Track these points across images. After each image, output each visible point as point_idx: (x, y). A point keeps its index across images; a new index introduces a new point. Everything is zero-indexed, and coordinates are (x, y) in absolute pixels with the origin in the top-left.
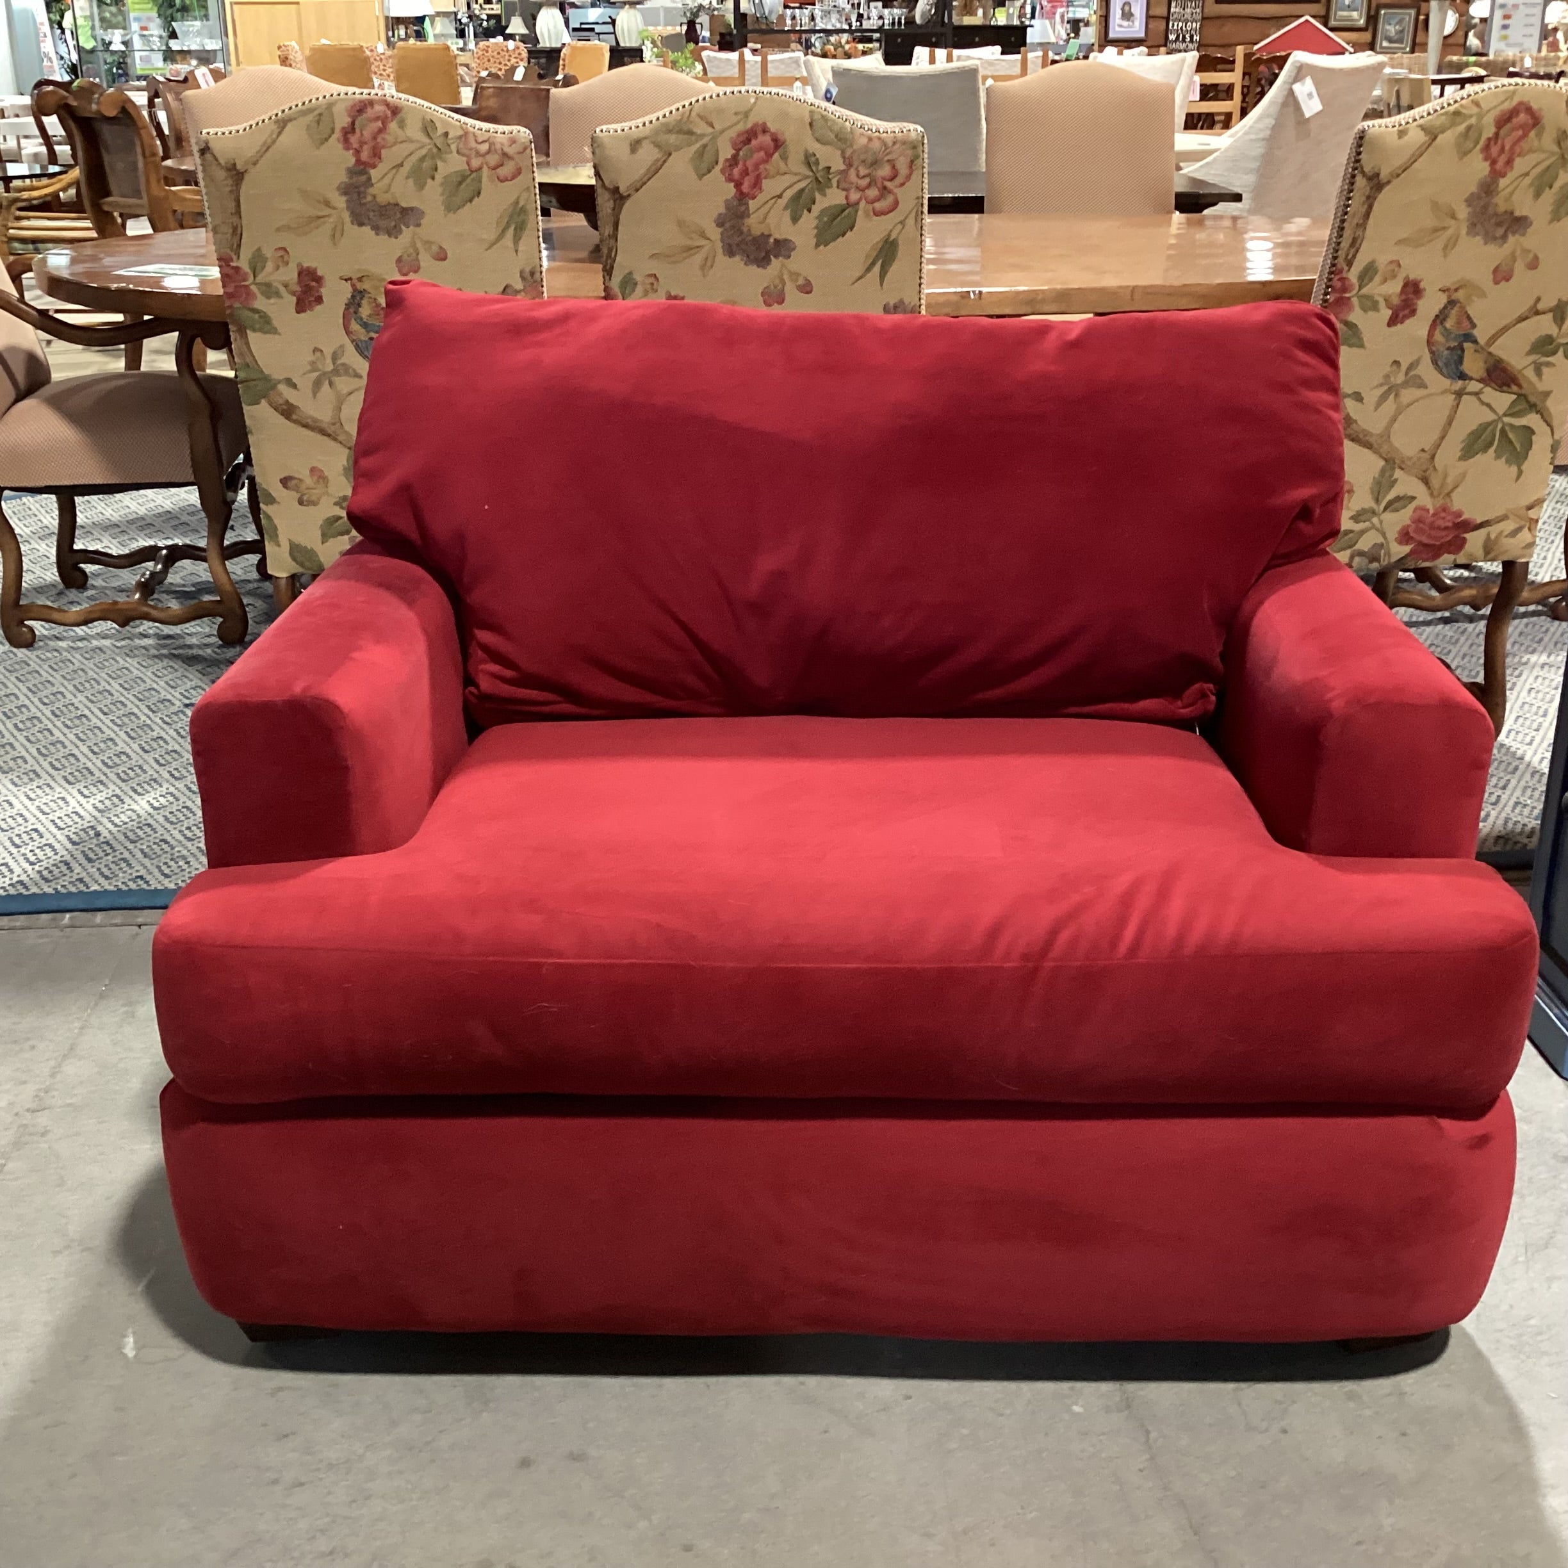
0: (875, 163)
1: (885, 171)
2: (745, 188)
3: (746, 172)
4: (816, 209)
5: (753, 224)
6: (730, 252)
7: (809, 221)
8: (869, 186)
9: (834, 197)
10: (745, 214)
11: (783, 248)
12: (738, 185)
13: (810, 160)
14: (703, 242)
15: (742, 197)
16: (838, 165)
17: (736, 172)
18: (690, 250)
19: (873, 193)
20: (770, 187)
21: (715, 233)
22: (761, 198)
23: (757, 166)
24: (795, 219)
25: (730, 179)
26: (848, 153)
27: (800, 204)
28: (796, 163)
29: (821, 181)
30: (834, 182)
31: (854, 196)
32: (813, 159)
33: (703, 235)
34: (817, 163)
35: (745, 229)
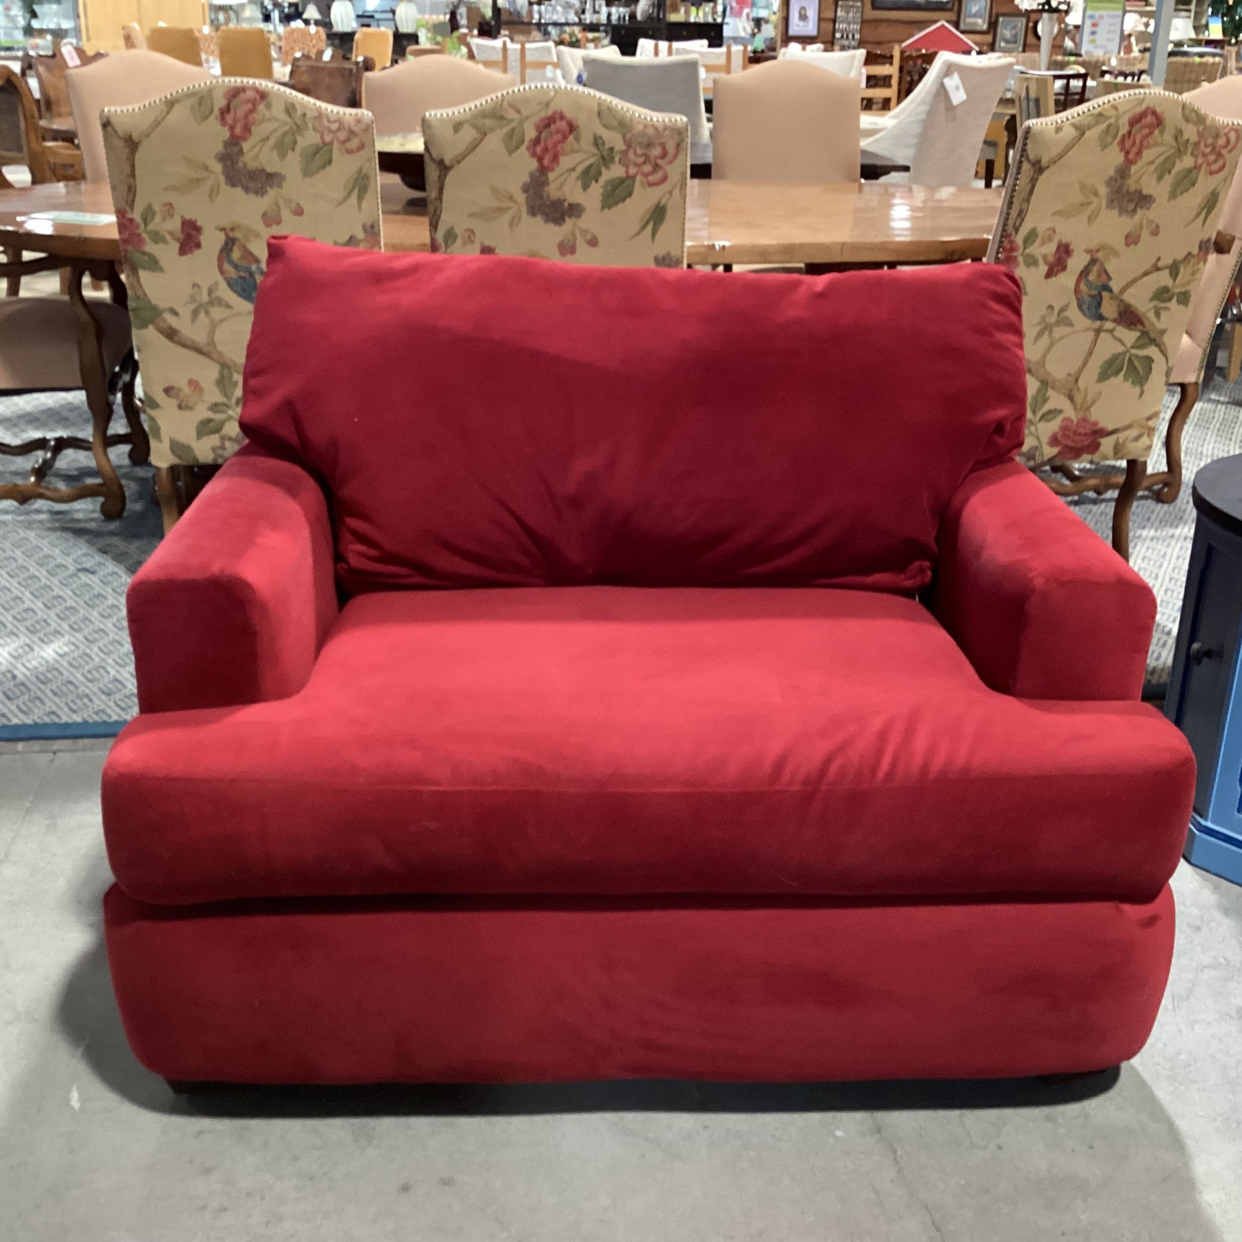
0: (649, 145)
1: (656, 152)
2: (546, 162)
3: (546, 150)
4: (603, 179)
5: (553, 190)
6: (533, 212)
7: (596, 189)
8: (644, 163)
9: (616, 171)
10: (545, 183)
11: (575, 210)
12: (540, 160)
13: (597, 142)
14: (511, 204)
15: (543, 170)
16: (620, 146)
17: (539, 149)
18: (501, 210)
19: (647, 168)
20: (565, 162)
21: (521, 197)
22: (558, 171)
23: (555, 146)
24: (585, 187)
25: (534, 155)
26: (628, 136)
27: (589, 176)
28: (586, 143)
29: (607, 158)
30: (617, 159)
31: (632, 171)
32: (600, 142)
33: (511, 198)
34: (603, 143)
35: (545, 195)
